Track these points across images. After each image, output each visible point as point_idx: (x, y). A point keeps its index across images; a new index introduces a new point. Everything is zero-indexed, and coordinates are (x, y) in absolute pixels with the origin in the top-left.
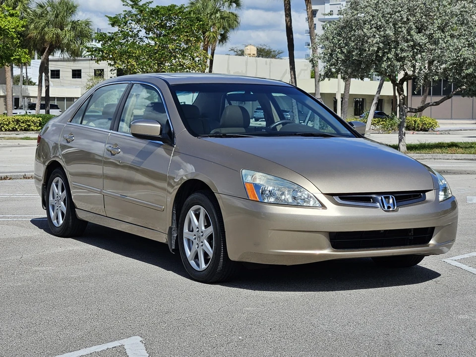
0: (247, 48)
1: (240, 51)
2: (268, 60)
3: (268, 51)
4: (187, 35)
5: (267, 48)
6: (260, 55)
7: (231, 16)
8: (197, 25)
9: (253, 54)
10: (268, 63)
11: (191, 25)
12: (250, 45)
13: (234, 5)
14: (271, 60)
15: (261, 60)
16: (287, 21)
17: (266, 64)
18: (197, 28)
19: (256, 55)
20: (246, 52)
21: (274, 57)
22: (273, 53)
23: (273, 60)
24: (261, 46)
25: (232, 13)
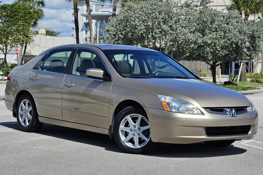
0: (40, 30)
1: (35, 31)
2: (53, 37)
3: (52, 32)
4: (23, 22)
5: (51, 30)
6: (47, 34)
7: (40, 12)
8: (29, 16)
9: (44, 34)
10: (53, 39)
11: (25, 16)
12: (42, 28)
13: (41, 5)
14: (54, 38)
15: (49, 37)
16: (75, 15)
17: (51, 40)
18: (28, 18)
19: (45, 34)
20: (40, 32)
21: (55, 35)
22: (55, 33)
23: (55, 37)
24: (48, 29)
25: (40, 10)
